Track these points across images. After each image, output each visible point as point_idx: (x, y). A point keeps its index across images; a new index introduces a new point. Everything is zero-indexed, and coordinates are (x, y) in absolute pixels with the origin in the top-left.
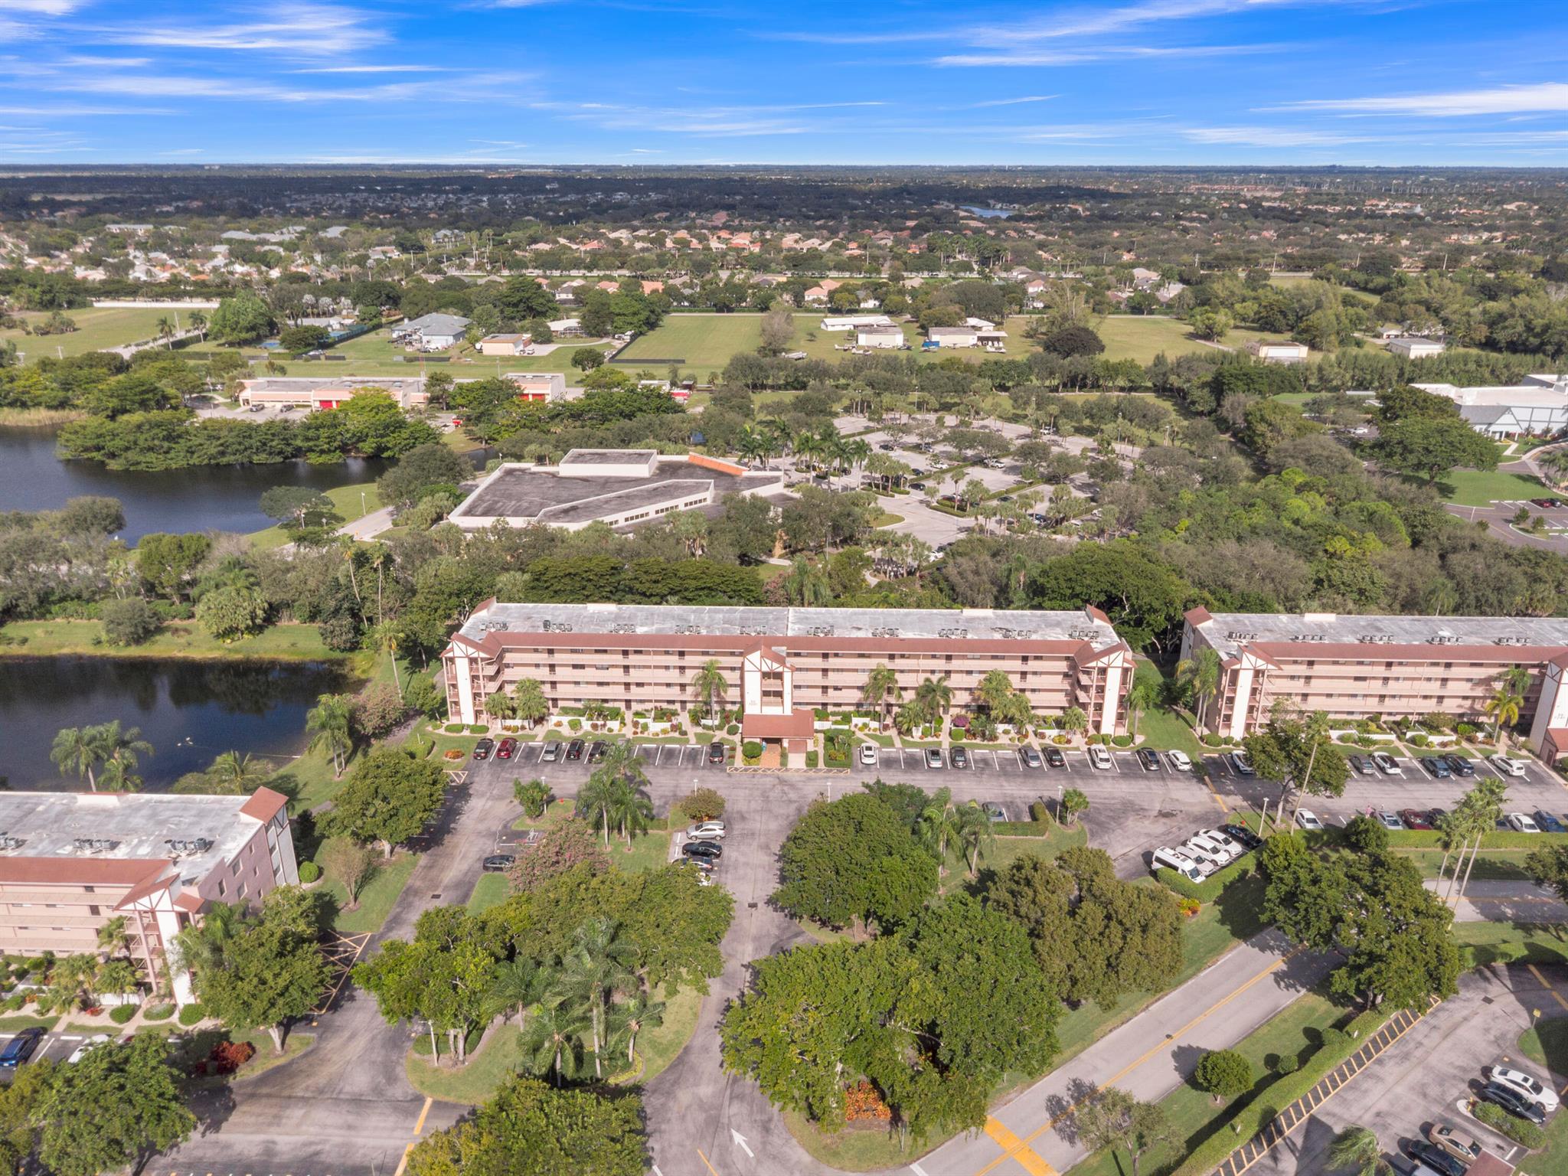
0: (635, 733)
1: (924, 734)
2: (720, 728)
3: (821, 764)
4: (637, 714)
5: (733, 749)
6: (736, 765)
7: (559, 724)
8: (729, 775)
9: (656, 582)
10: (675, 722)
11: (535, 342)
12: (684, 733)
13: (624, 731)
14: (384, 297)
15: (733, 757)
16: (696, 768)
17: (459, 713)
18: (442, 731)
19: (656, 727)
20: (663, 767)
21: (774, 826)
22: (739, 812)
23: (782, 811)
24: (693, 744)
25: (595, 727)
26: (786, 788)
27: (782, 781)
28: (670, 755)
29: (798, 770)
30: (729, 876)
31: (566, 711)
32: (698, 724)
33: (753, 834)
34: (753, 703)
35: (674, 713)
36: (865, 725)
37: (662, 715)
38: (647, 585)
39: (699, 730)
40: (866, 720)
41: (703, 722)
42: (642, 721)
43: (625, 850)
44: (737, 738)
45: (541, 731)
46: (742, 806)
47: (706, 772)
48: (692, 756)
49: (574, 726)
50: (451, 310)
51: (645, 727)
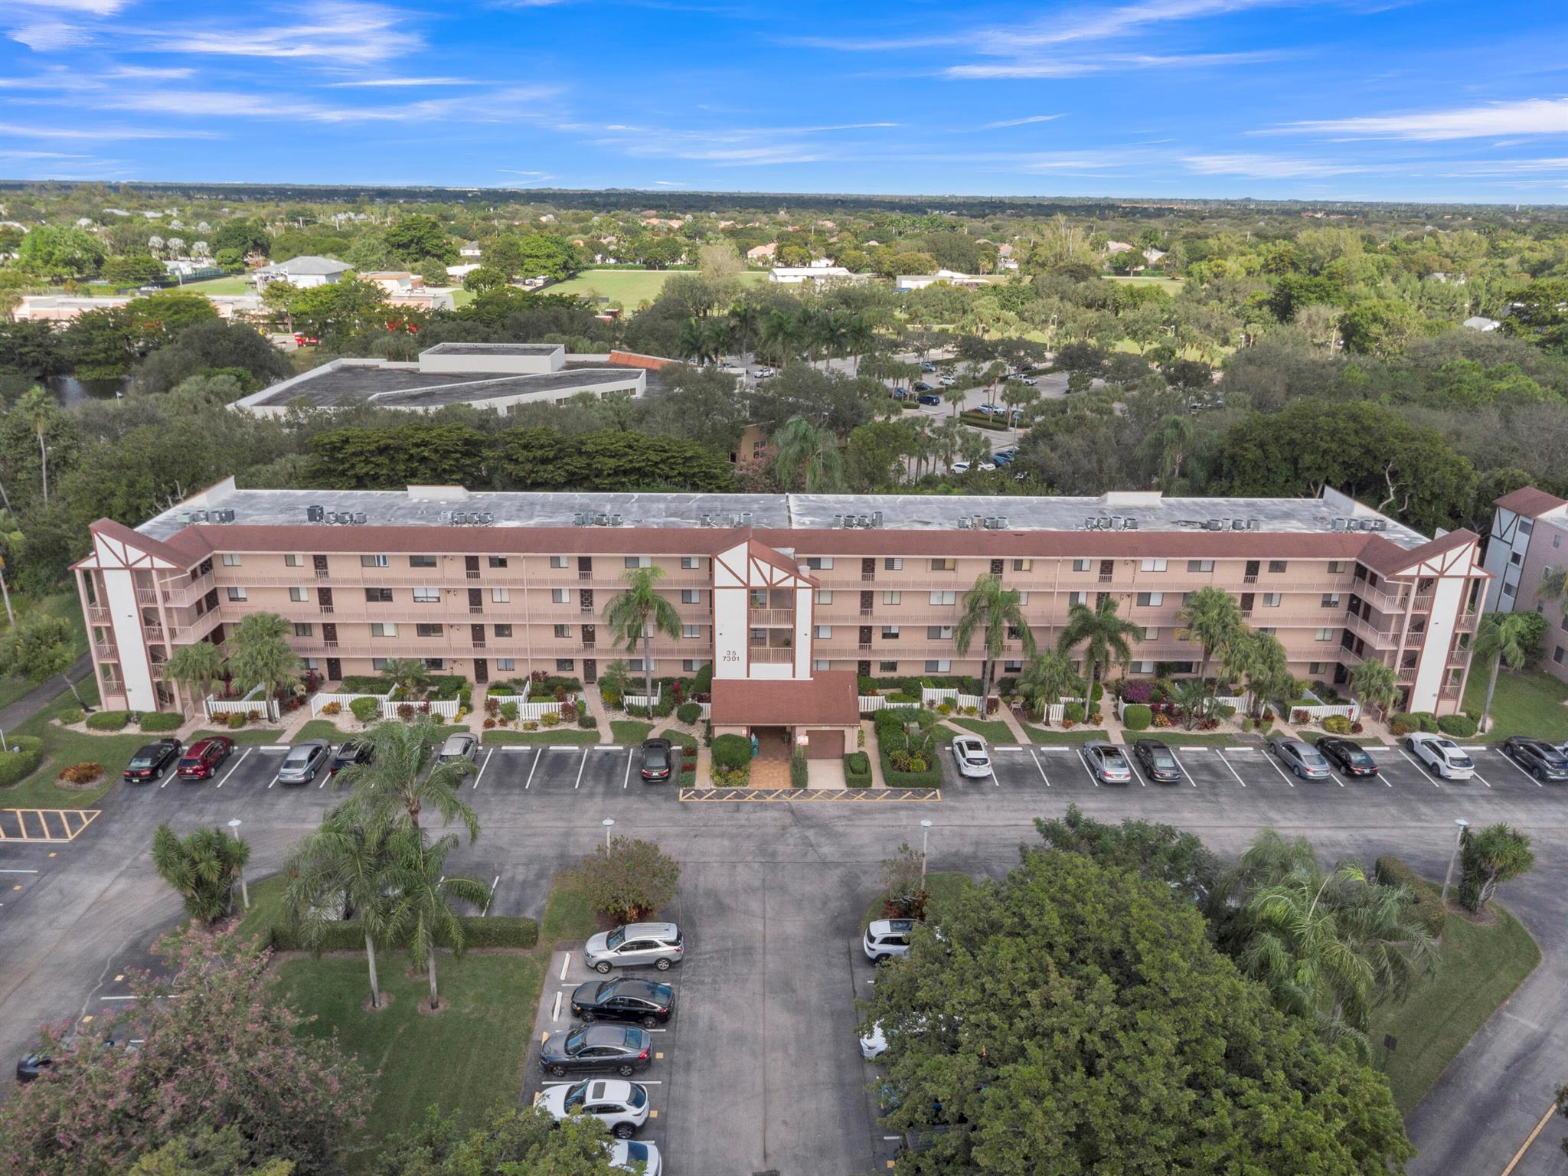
0: (489, 724)
1: (1069, 717)
2: (661, 712)
3: (878, 782)
4: (498, 687)
5: (691, 752)
6: (698, 786)
7: (333, 709)
8: (685, 807)
9: (545, 461)
10: (571, 700)
11: (427, 285)
12: (591, 723)
13: (466, 721)
14: (250, 243)
15: (691, 768)
16: (612, 791)
17: (121, 690)
18: (81, 728)
19: (531, 711)
20: (542, 791)
21: (794, 926)
22: (710, 893)
23: (809, 889)
24: (607, 742)
25: (405, 712)
26: (810, 834)
27: (800, 818)
28: (558, 765)
29: (830, 793)
30: (695, 1078)
31: (354, 684)
32: (619, 706)
33: (748, 951)
34: (732, 656)
35: (573, 686)
36: (950, 703)
37: (545, 688)
38: (529, 466)
39: (621, 716)
40: (951, 693)
41: (629, 700)
42: (504, 699)
43: (422, 1007)
44: (697, 733)
45: (293, 723)
46: (716, 878)
47: (635, 803)
48: (606, 768)
49: (362, 712)
50: (329, 255)
51: (511, 713)
